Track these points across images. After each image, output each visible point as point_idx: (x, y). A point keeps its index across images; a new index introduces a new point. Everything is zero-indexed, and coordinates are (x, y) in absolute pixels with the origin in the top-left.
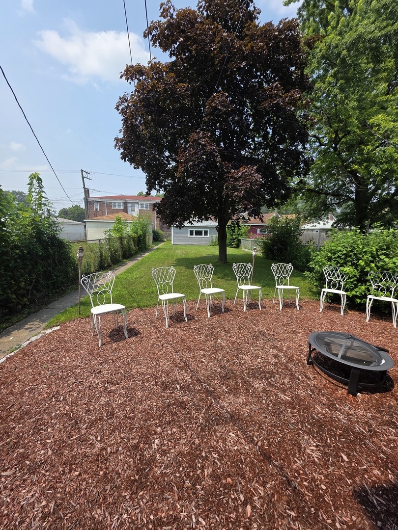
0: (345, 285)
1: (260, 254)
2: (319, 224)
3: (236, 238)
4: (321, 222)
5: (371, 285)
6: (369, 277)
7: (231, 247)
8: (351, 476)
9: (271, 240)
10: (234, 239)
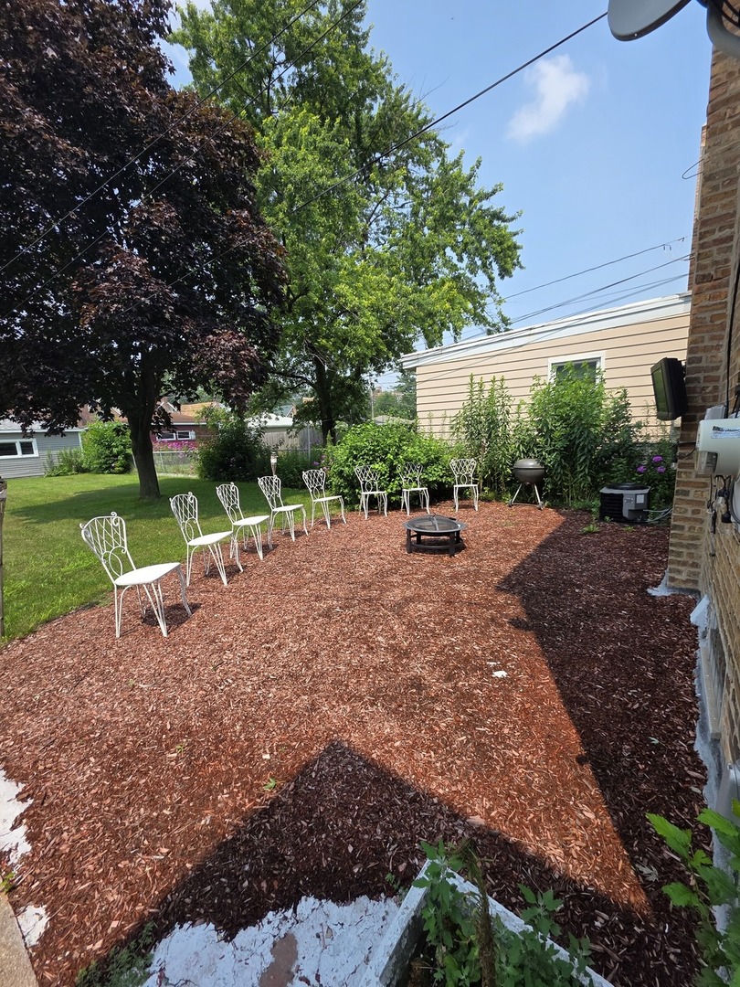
0: (379, 484)
1: (196, 477)
2: (270, 418)
3: (119, 453)
4: (273, 416)
5: (400, 479)
6: (398, 471)
7: (111, 473)
8: (489, 586)
9: (216, 447)
10: (116, 456)
